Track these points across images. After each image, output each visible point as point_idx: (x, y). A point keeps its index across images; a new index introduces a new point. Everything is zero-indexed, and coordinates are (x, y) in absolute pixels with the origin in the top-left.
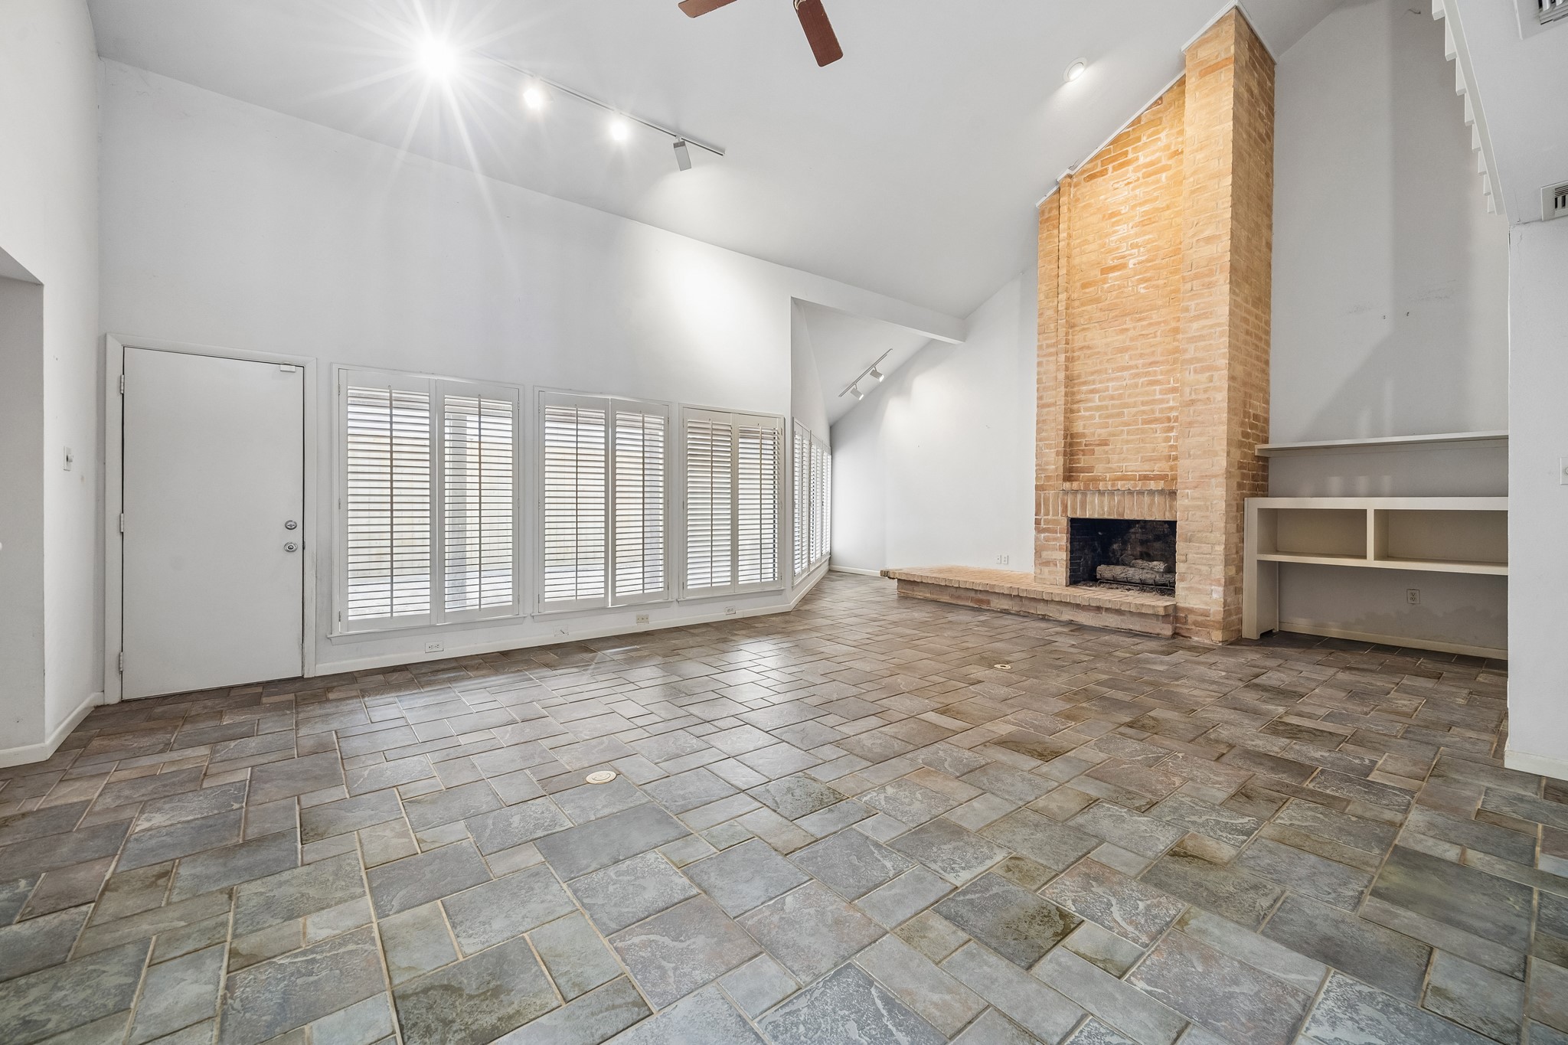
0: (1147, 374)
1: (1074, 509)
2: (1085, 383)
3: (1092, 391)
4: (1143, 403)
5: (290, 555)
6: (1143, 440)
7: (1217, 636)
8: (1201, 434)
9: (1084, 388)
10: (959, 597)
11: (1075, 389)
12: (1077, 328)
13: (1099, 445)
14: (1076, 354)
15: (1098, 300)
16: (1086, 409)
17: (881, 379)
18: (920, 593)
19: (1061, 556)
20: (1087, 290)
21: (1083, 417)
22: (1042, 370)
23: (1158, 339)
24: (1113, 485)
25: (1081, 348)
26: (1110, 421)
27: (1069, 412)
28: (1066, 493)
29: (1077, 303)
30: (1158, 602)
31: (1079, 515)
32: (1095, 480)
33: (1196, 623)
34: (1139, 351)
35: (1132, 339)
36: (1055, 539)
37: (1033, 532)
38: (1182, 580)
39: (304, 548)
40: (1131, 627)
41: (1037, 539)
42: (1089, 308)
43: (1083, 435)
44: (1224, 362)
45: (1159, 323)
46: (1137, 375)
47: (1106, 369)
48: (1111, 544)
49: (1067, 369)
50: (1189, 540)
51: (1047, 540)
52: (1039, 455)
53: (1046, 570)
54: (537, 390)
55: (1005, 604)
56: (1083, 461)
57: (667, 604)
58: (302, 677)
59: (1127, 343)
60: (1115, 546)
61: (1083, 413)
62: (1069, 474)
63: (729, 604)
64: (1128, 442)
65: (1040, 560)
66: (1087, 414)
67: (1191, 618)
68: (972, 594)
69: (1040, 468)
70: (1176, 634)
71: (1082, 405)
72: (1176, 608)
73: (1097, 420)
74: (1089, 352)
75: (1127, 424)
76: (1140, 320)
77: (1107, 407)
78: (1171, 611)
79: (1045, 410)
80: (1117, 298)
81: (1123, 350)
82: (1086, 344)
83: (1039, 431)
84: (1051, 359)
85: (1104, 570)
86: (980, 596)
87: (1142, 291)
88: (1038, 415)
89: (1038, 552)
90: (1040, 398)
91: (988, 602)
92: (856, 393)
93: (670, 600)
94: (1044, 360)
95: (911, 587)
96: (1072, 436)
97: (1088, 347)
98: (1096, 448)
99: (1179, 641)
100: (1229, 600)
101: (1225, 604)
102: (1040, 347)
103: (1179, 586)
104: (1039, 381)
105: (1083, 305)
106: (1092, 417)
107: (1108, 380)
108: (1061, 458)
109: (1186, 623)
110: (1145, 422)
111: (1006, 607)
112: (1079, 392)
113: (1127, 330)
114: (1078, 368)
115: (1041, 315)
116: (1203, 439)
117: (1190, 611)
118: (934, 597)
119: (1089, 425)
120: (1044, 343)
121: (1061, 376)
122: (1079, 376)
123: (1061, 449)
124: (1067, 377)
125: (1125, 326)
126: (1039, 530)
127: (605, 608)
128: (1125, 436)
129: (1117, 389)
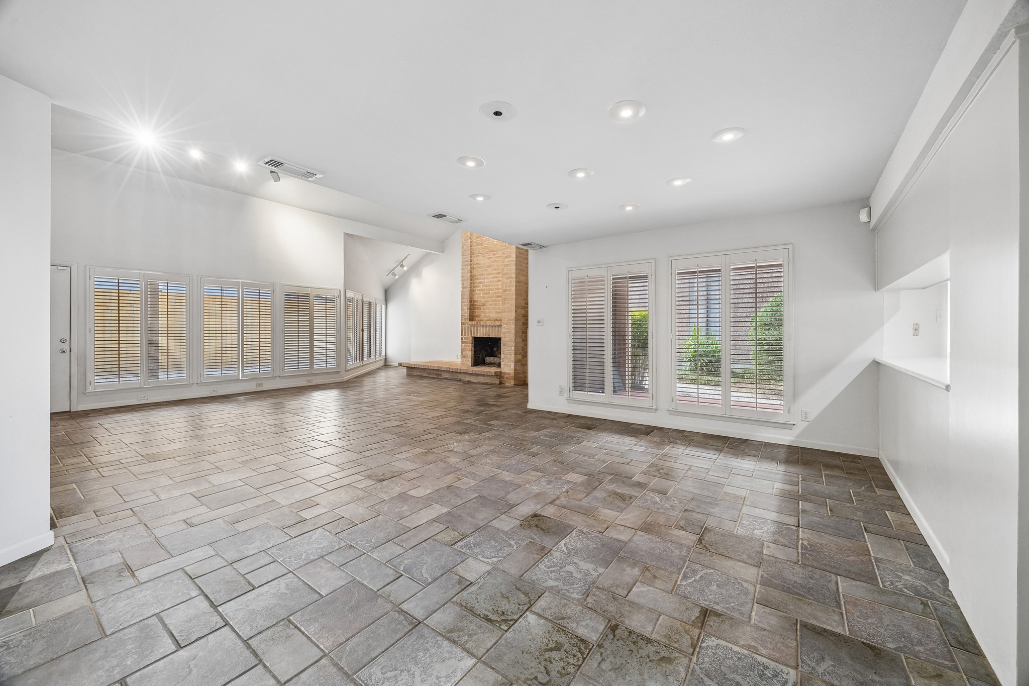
0: (497, 277)
1: (474, 334)
2: (478, 279)
3: (480, 283)
4: (496, 289)
5: (63, 354)
6: (495, 304)
7: (512, 382)
8: (508, 304)
9: (477, 281)
10: (430, 374)
11: (474, 281)
12: (475, 255)
13: (482, 306)
14: (475, 266)
15: (481, 244)
16: (478, 290)
17: (405, 268)
18: (416, 373)
19: (469, 353)
20: (478, 239)
21: (477, 293)
22: (463, 272)
23: (500, 263)
24: (485, 323)
25: (476, 264)
26: (486, 295)
27: (472, 291)
28: (472, 325)
29: (475, 244)
30: (493, 370)
31: (475, 336)
32: (481, 320)
33: (507, 378)
34: (494, 268)
35: (492, 262)
36: (468, 346)
37: (461, 343)
38: (503, 361)
39: (70, 351)
40: (487, 381)
41: (461, 346)
42: (478, 247)
43: (477, 301)
44: (514, 276)
45: (500, 257)
46: (494, 277)
47: (484, 274)
48: (493, 348)
49: (471, 272)
50: (504, 345)
51: (465, 346)
52: (462, 309)
53: (465, 360)
54: (199, 277)
55: (446, 375)
56: (477, 312)
57: (274, 378)
58: (70, 411)
59: (491, 264)
60: (495, 349)
61: (477, 292)
62: (472, 318)
63: (309, 378)
64: (491, 305)
65: (463, 356)
66: (478, 292)
67: (506, 376)
68: (435, 372)
69: (463, 316)
70: (501, 383)
71: (477, 288)
72: (501, 372)
73: (481, 295)
74: (479, 266)
75: (491, 298)
76: (495, 254)
77: (484, 289)
78: (499, 374)
79: (464, 290)
80: (488, 244)
81: (489, 266)
82: (478, 262)
83: (462, 299)
84: (466, 267)
85: (488, 359)
86: (438, 372)
87: (495, 243)
88: (462, 292)
89: (462, 351)
90: (462, 284)
91: (441, 375)
92: (394, 275)
93: (275, 376)
94: (464, 267)
95: (411, 370)
96: (474, 301)
97: (479, 264)
98: (481, 307)
99: (502, 385)
100: (517, 368)
101: (515, 370)
102: (462, 261)
103: (502, 363)
104: (462, 277)
105: (477, 245)
106: (480, 294)
107: (485, 279)
108: (469, 311)
109: (504, 378)
110: (496, 297)
111: (447, 377)
112: (476, 283)
113: (490, 258)
114: (475, 272)
115: (463, 248)
116: (509, 305)
117: (505, 373)
118: (421, 374)
119: (479, 297)
120: (464, 260)
121: (469, 275)
122: (476, 276)
123: (469, 307)
124: (471, 276)
125: (490, 256)
126: (462, 342)
127: (238, 380)
128: (490, 303)
129: (488, 283)
